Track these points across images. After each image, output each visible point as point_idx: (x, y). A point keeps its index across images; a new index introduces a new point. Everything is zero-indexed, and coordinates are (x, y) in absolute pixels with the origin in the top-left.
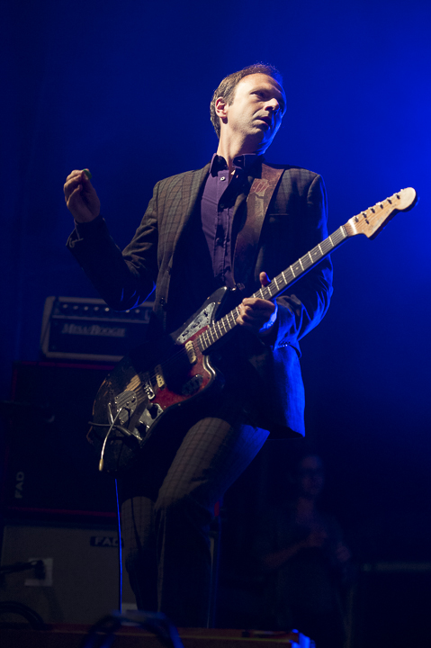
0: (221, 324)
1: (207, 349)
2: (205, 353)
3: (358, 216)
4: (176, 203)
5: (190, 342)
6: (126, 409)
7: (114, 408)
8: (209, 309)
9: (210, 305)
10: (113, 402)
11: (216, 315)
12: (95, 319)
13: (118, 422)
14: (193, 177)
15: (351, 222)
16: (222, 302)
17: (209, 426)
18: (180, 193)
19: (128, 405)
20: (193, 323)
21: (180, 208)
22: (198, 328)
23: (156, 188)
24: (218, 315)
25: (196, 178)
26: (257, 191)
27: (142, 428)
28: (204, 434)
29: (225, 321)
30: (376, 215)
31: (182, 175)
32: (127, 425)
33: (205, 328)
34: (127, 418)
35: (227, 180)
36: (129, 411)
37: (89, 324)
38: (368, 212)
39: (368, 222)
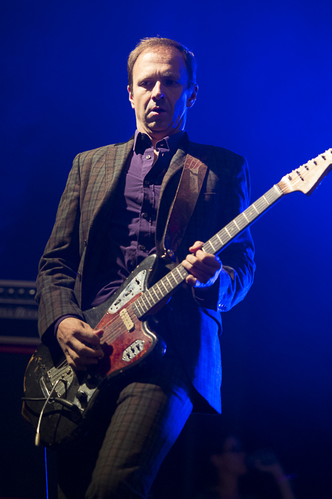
0: (156, 289)
1: (144, 315)
2: (142, 319)
3: (291, 174)
4: (100, 179)
5: (124, 310)
6: (63, 381)
7: (48, 382)
8: (141, 276)
9: (141, 273)
10: (46, 376)
11: (148, 281)
12: (20, 301)
13: (54, 394)
14: (116, 151)
15: (285, 179)
16: (153, 268)
17: (138, 405)
18: (103, 169)
19: (63, 377)
20: (124, 292)
21: (103, 184)
22: (130, 296)
23: (76, 160)
24: (151, 281)
25: (119, 153)
26: (191, 167)
27: (83, 398)
28: (134, 414)
29: (161, 286)
30: (311, 171)
31: (104, 148)
32: (65, 396)
33: (140, 295)
34: (64, 390)
35: (153, 159)
36: (65, 383)
37: (15, 306)
38: (302, 169)
39: (303, 180)
